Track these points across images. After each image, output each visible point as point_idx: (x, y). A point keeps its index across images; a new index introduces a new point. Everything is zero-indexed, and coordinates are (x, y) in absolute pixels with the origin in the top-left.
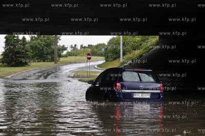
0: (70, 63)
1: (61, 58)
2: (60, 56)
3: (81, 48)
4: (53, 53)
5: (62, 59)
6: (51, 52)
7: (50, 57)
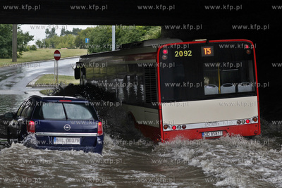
0: (38, 61)
1: (23, 53)
2: (22, 49)
3: (62, 34)
4: (10, 44)
5: (25, 54)
6: (8, 43)
7: (6, 51)
